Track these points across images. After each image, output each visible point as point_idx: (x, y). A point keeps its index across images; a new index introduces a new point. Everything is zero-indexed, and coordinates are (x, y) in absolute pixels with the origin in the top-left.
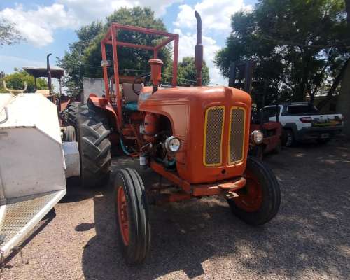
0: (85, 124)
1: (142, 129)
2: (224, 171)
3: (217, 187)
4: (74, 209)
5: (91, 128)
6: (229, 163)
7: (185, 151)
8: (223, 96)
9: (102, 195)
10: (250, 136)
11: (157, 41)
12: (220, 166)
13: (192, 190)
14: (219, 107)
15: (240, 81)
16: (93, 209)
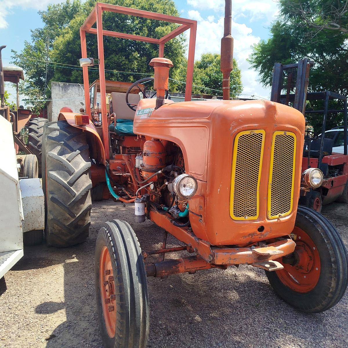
0: (54, 153)
1: (139, 162)
2: (261, 229)
3: (250, 252)
4: (35, 280)
5: (64, 158)
6: (270, 217)
7: (203, 196)
8: (262, 114)
9: (75, 260)
10: (303, 176)
11: (164, 29)
12: (255, 221)
13: (213, 256)
14: (256, 132)
15: (288, 92)
16: (62, 280)
